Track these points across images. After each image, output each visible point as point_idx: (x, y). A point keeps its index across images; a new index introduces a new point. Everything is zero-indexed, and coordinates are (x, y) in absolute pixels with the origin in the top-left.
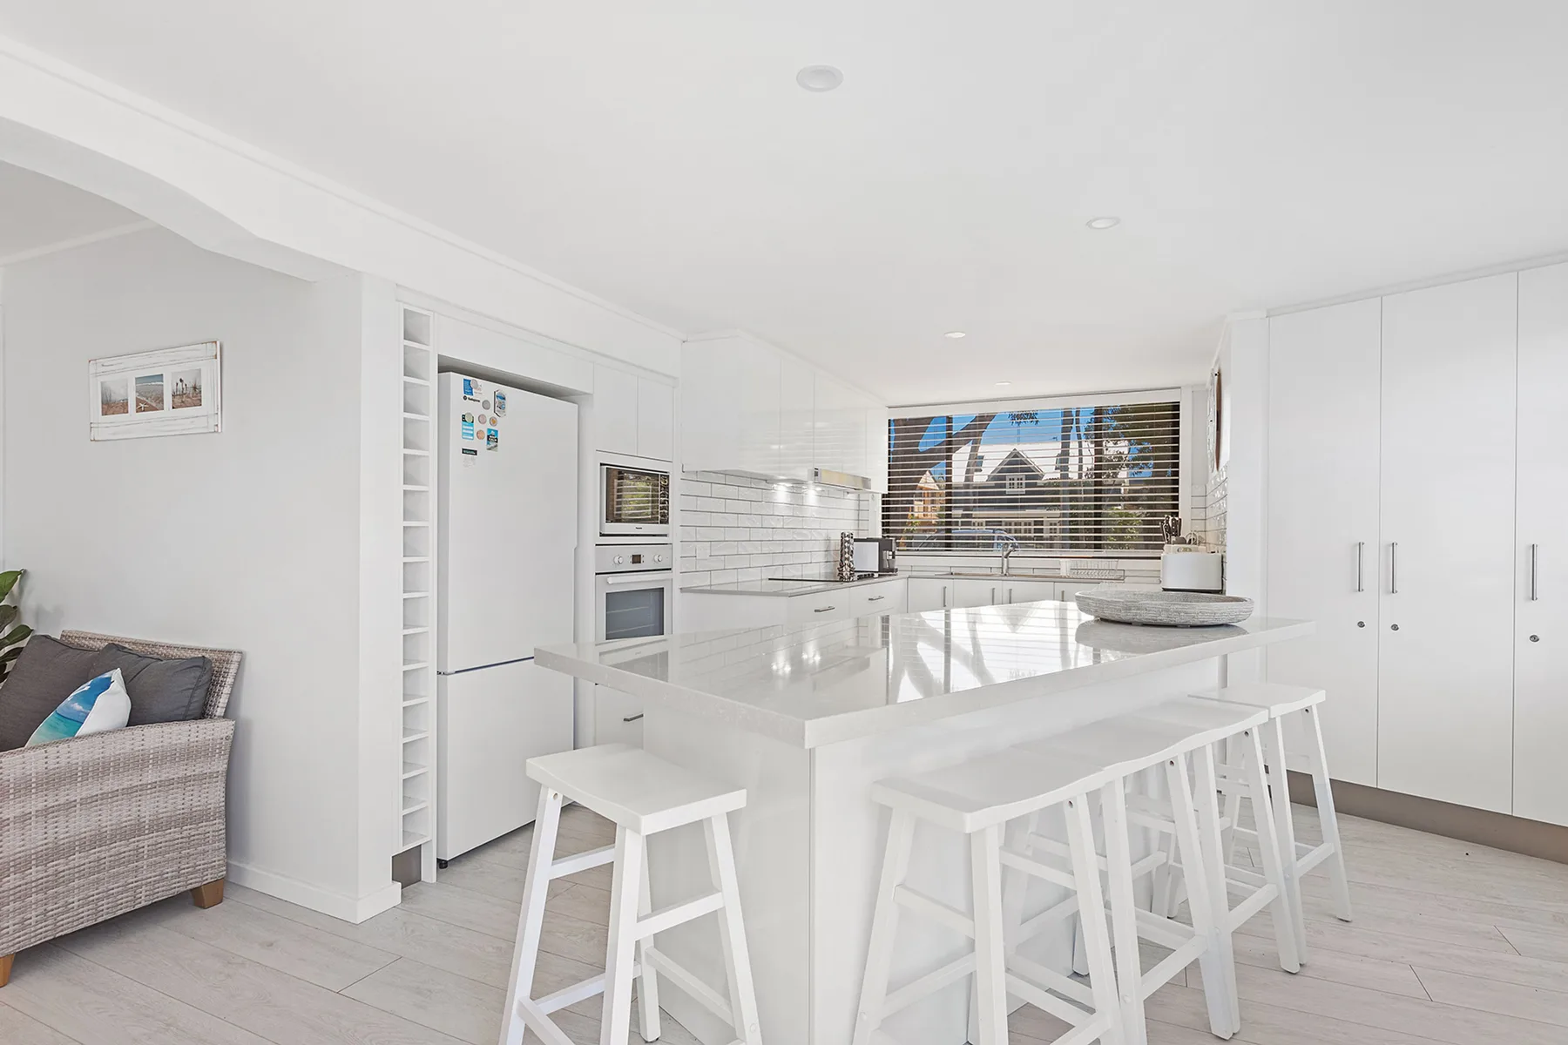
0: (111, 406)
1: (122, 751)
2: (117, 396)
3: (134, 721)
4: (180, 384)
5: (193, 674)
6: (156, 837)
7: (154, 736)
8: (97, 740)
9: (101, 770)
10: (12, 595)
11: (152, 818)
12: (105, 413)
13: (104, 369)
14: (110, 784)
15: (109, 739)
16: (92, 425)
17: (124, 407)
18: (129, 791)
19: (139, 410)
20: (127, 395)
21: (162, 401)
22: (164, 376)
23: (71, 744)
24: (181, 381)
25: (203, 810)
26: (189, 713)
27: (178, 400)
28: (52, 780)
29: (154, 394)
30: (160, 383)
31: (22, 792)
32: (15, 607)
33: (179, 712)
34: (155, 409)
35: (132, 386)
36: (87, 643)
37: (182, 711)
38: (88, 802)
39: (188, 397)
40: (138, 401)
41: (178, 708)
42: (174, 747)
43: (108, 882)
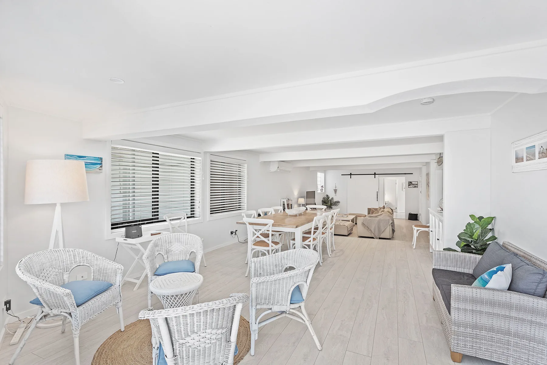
0: (518, 159)
1: (501, 300)
2: (520, 156)
3: (510, 288)
4: (541, 148)
5: (538, 277)
6: (517, 340)
7: (515, 298)
8: (491, 292)
9: (492, 303)
10: (492, 224)
11: (515, 331)
12: (516, 162)
13: (516, 145)
14: (496, 310)
15: (496, 293)
16: (513, 167)
17: (522, 160)
18: (505, 317)
19: (527, 160)
20: (523, 155)
21: (535, 156)
22: (536, 146)
23: (482, 290)
24: (542, 147)
25: (541, 339)
26: (536, 293)
27: (541, 155)
28: (474, 301)
29: (532, 153)
30: (534, 149)
31: (465, 301)
32: (493, 229)
33: (531, 291)
34: (532, 160)
35: (525, 151)
36: (510, 248)
37: (533, 291)
38: (489, 314)
39: (545, 154)
40: (527, 157)
41: (531, 289)
42: (526, 306)
43: (496, 348)
